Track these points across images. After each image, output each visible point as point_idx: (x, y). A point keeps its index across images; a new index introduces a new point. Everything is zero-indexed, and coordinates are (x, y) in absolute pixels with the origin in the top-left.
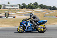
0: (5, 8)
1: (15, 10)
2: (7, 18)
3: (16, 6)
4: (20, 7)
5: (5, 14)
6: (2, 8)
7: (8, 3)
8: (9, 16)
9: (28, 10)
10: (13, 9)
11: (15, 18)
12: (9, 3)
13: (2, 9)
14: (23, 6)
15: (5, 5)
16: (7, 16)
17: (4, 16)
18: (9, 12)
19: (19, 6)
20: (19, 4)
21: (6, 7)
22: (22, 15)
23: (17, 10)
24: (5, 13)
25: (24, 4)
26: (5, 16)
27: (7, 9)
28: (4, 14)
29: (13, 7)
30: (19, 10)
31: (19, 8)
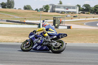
0: (54, 12)
2: (57, 27)
3: (74, 8)
4: (80, 10)
5: (54, 21)
6: (49, 11)
7: (59, 3)
8: (61, 24)
9: (93, 15)
10: (68, 12)
11: (70, 28)
12: (61, 3)
13: (49, 13)
14: (85, 8)
15: (54, 7)
19: (78, 8)
20: (78, 6)
22: (82, 24)
23: (75, 15)
24: (55, 19)
25: (87, 6)
26: (54, 24)
27: (58, 12)
29: (67, 9)
30: (77, 15)
31: (78, 12)
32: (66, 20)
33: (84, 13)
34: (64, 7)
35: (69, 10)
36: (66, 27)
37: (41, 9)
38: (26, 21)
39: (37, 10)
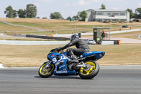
0: (94, 20)
1: (118, 23)
2: (98, 43)
3: (122, 14)
4: (131, 17)
5: (95, 34)
6: (87, 20)
7: (101, 7)
8: (105, 38)
10: (115, 21)
11: (118, 43)
12: (103, 7)
13: (87, 23)
14: (138, 13)
15: (93, 13)
16: (98, 39)
17: (92, 38)
18: (105, 30)
19: (128, 14)
20: (129, 10)
21: (98, 17)
22: (135, 37)
23: (124, 24)
24: (95, 31)
26: (95, 38)
27: (100, 21)
28: (92, 34)
29: (113, 16)
30: (128, 24)
31: (128, 19)
32: (112, 33)
33: (138, 21)
34: (109, 13)
35: (116, 17)
36: (113, 43)
37: (76, 18)
38: (54, 36)
39: (69, 19)
